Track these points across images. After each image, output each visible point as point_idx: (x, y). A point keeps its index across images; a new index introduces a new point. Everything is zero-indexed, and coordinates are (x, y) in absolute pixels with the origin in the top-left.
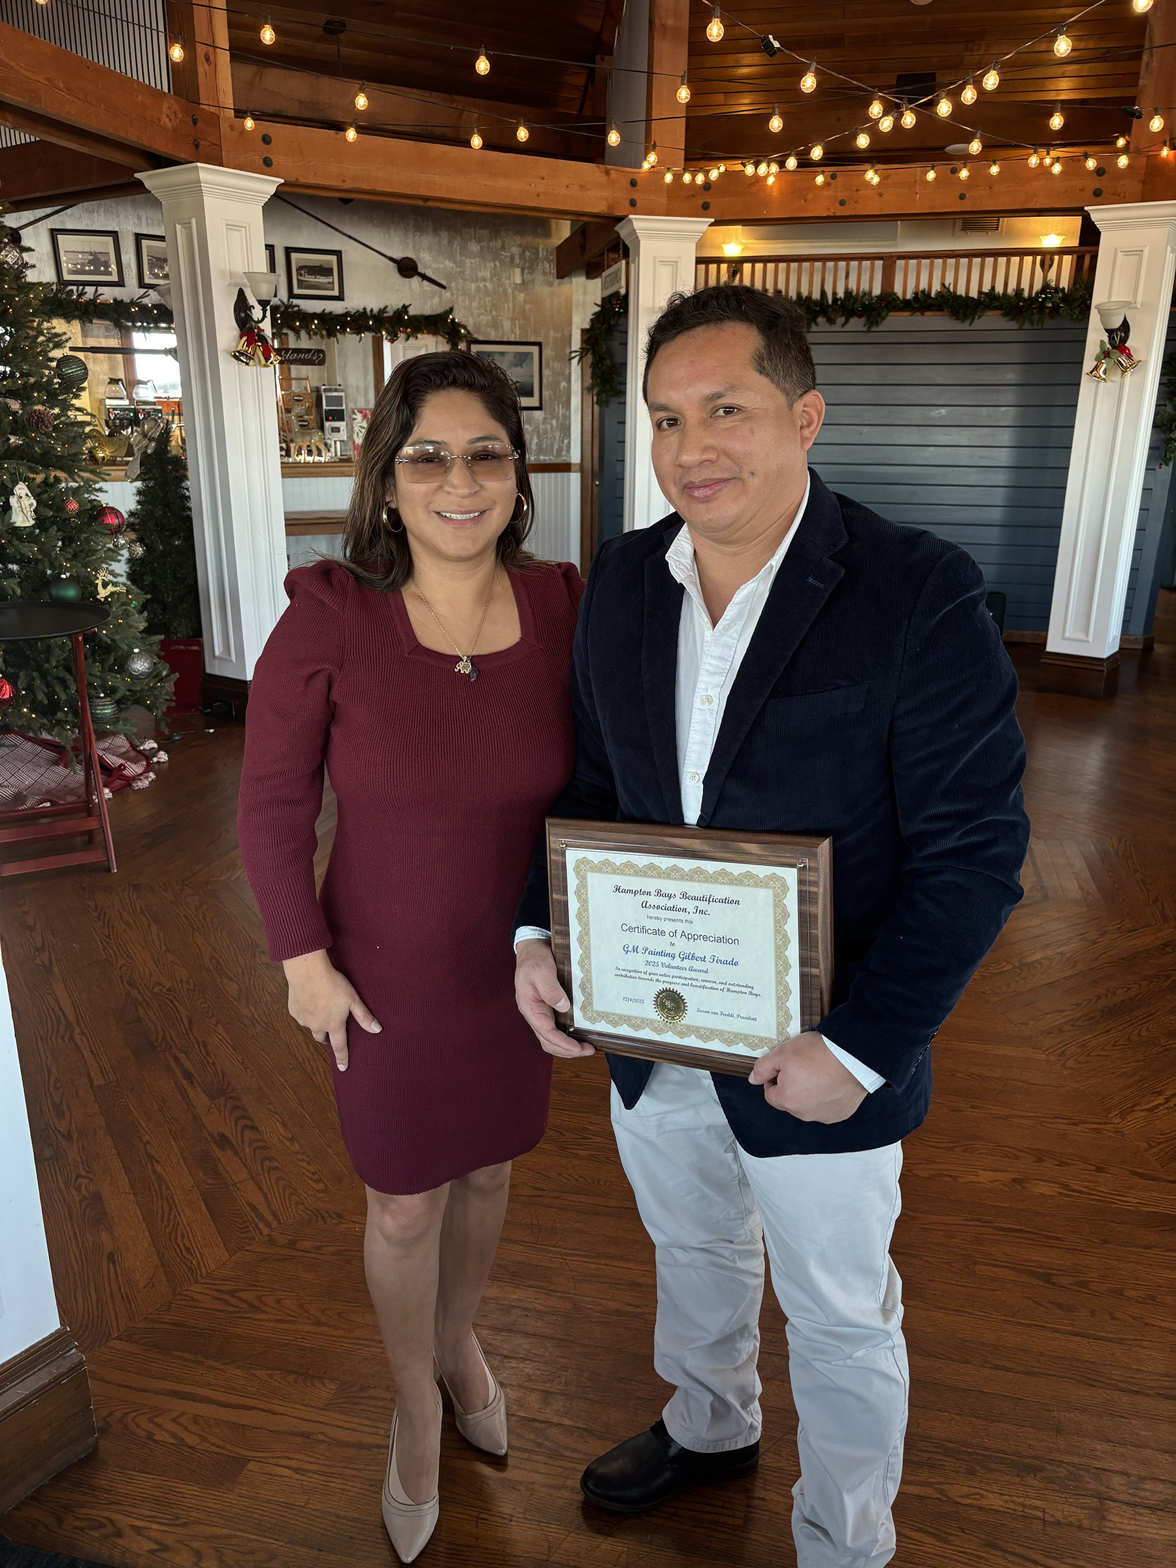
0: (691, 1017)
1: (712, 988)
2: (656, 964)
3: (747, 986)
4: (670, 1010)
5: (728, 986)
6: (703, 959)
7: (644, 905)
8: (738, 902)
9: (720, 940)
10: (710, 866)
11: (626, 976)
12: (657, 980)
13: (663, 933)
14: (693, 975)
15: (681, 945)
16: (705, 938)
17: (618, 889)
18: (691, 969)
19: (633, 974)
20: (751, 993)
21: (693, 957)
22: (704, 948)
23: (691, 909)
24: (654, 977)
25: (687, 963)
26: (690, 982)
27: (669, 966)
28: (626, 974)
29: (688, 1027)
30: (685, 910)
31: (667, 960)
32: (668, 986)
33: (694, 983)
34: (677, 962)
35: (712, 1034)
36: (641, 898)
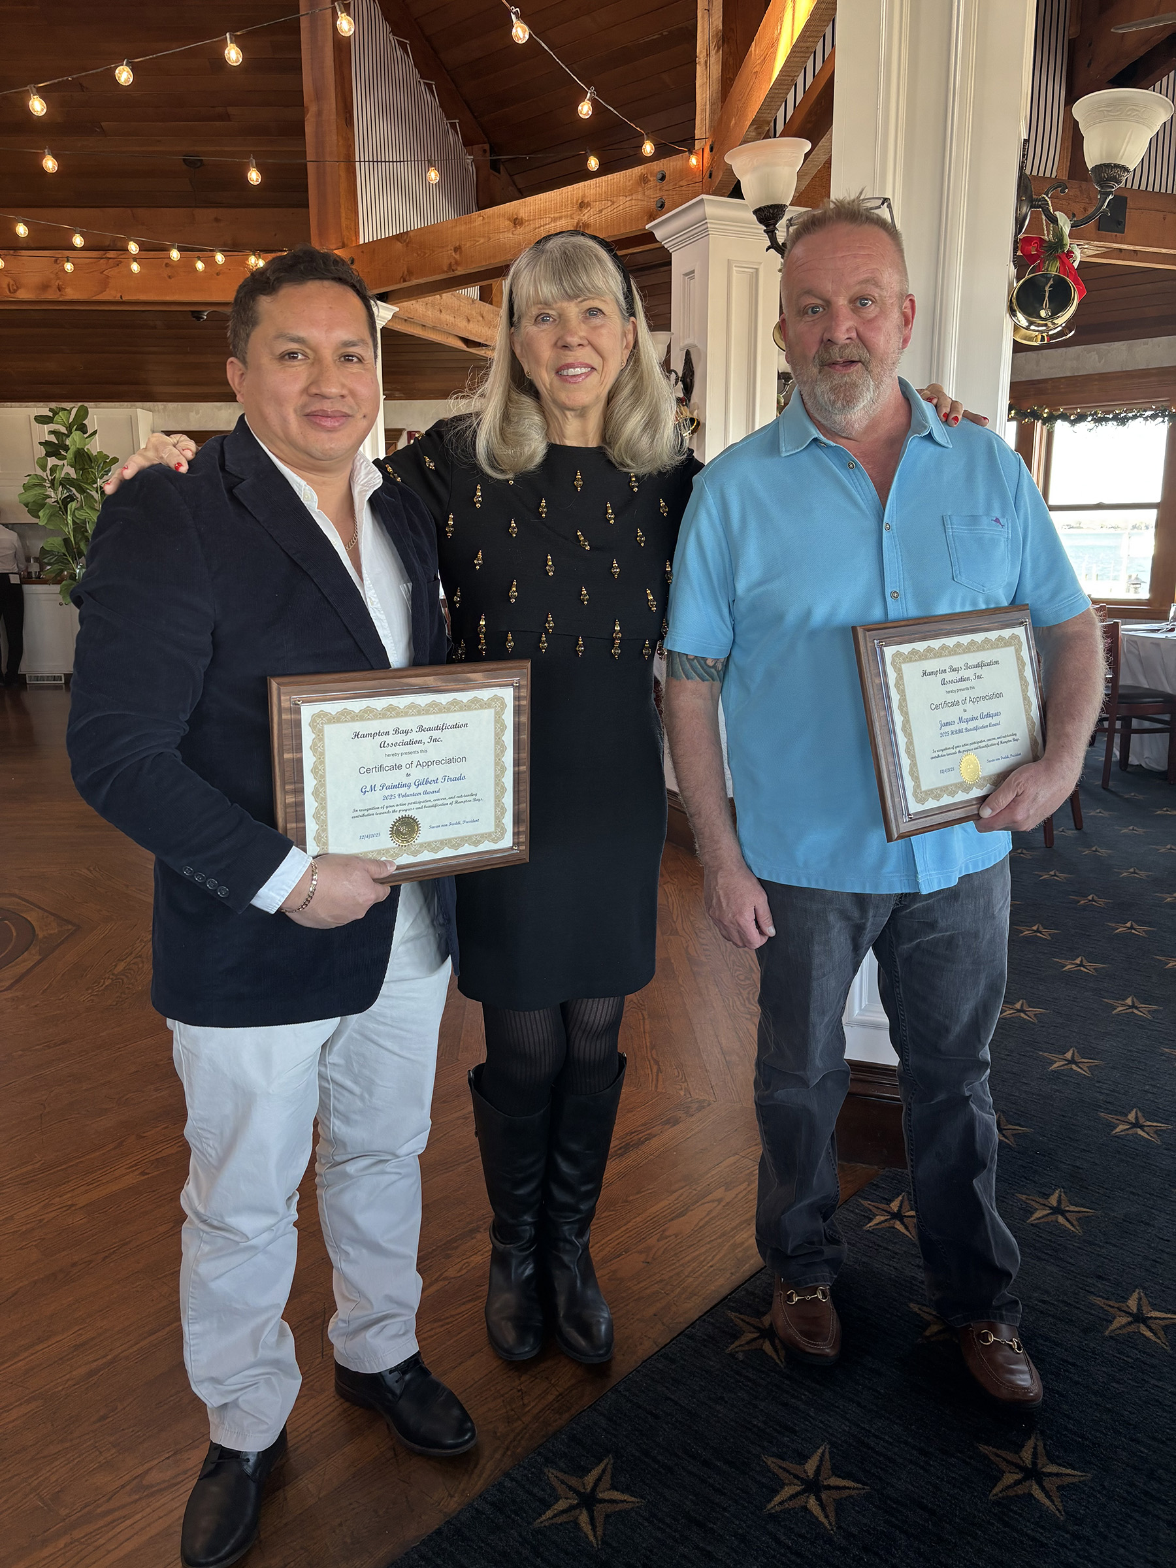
0: (424, 836)
1: (442, 805)
2: (392, 797)
3: (472, 795)
4: (405, 834)
5: (456, 799)
6: (436, 782)
7: (383, 745)
8: (466, 725)
9: (451, 761)
10: (443, 698)
11: (363, 815)
12: (394, 811)
13: (400, 767)
14: (427, 797)
15: (418, 774)
16: (438, 762)
17: (356, 735)
18: (425, 793)
19: (370, 812)
21: (427, 782)
22: (437, 772)
23: (426, 739)
24: (391, 809)
25: (421, 789)
26: (423, 804)
27: (405, 796)
28: (366, 813)
29: (421, 845)
30: (420, 742)
31: (403, 791)
32: (403, 814)
33: (428, 804)
34: (413, 789)
35: (443, 843)
36: (379, 739)
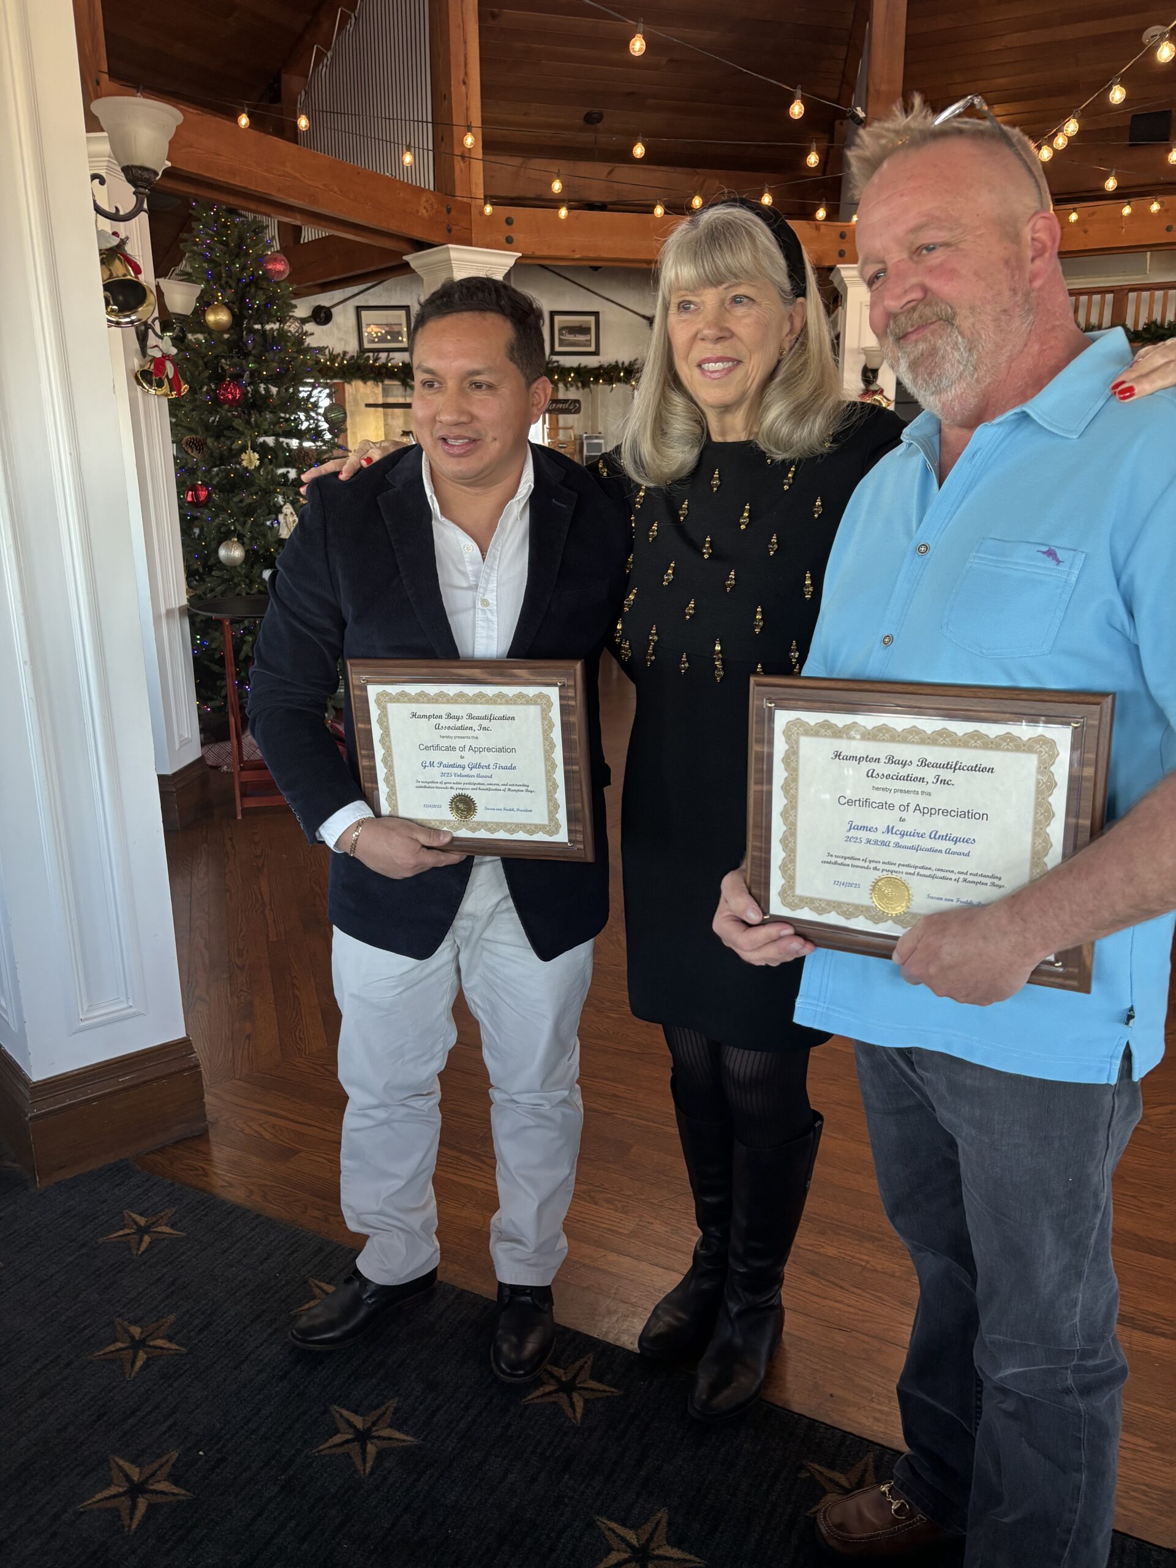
0: (480, 815)
1: (496, 790)
2: (449, 775)
3: (524, 785)
4: (463, 811)
5: (508, 787)
6: (488, 767)
7: (437, 727)
8: (513, 718)
9: (500, 750)
10: (490, 690)
11: (425, 787)
12: (451, 788)
13: (454, 749)
14: (480, 780)
15: (470, 758)
16: (489, 750)
17: (414, 715)
18: (479, 776)
19: (430, 785)
20: (527, 791)
21: (480, 766)
22: (489, 758)
23: (476, 727)
24: (449, 786)
25: (475, 772)
26: (478, 786)
27: (460, 776)
28: (426, 785)
29: (478, 823)
30: (471, 728)
31: (459, 771)
32: (460, 792)
33: (482, 787)
34: (467, 771)
35: (499, 826)
36: (434, 721)
